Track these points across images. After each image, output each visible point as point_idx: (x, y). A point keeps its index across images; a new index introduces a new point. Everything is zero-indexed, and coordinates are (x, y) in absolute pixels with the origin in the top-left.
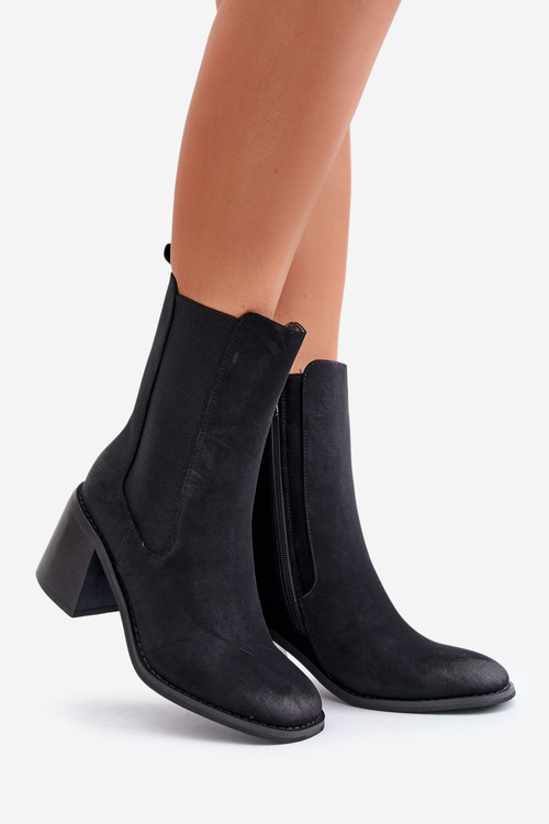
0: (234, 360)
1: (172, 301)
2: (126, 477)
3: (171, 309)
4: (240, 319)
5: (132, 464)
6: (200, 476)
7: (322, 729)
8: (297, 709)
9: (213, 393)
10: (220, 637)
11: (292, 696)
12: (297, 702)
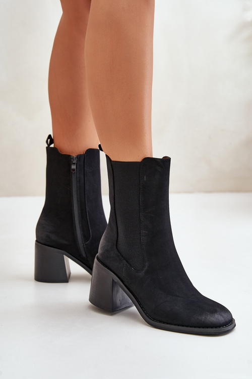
0: (145, 179)
1: (110, 165)
2: (117, 244)
3: (111, 168)
4: (142, 161)
5: (117, 238)
6: (147, 232)
7: (235, 325)
8: (222, 319)
9: (141, 195)
10: (179, 297)
11: (218, 313)
12: (221, 315)
